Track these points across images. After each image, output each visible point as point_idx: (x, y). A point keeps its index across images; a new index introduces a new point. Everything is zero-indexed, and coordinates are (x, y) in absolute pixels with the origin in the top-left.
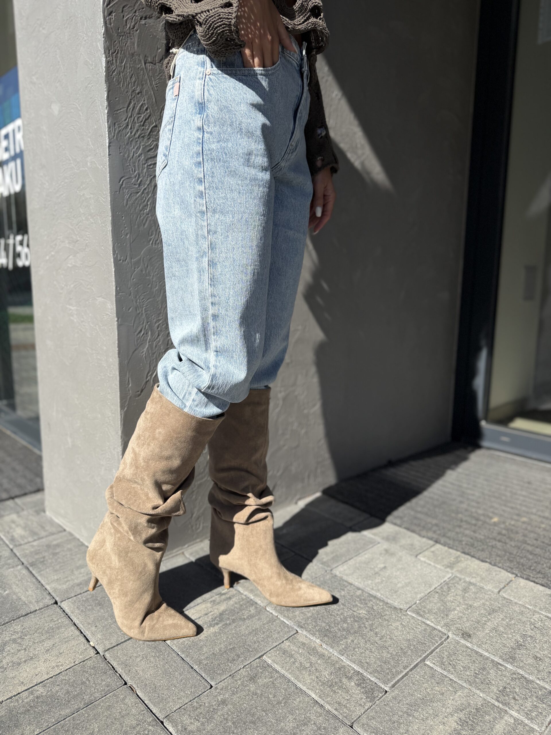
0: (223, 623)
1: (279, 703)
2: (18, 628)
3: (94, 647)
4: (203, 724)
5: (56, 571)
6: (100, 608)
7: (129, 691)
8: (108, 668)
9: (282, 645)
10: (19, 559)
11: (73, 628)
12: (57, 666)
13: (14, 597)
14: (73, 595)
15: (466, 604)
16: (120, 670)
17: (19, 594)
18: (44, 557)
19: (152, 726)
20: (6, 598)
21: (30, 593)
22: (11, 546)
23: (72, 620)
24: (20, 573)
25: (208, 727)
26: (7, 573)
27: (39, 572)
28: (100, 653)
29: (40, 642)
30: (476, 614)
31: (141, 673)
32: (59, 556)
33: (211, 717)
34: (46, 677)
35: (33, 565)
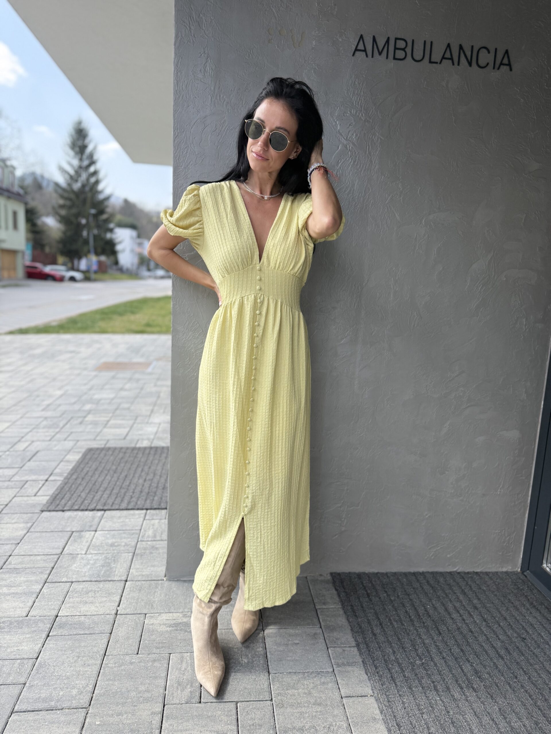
0: (176, 628)
1: (150, 677)
2: (101, 586)
3: (118, 611)
4: (115, 667)
5: (142, 563)
6: (138, 593)
7: (108, 637)
8: (111, 623)
9: (185, 655)
10: (135, 549)
11: (119, 597)
12: (97, 611)
13: (114, 570)
14: (135, 580)
16: (115, 626)
17: (117, 569)
19: (100, 656)
20: (111, 568)
21: (121, 570)
22: (139, 540)
23: (123, 593)
24: (128, 557)
25: (115, 669)
26: (123, 555)
27: (136, 560)
28: (116, 614)
29: (102, 597)
30: (306, 699)
31: (120, 632)
32: (152, 555)
33: (121, 666)
34: (90, 614)
35: (137, 555)
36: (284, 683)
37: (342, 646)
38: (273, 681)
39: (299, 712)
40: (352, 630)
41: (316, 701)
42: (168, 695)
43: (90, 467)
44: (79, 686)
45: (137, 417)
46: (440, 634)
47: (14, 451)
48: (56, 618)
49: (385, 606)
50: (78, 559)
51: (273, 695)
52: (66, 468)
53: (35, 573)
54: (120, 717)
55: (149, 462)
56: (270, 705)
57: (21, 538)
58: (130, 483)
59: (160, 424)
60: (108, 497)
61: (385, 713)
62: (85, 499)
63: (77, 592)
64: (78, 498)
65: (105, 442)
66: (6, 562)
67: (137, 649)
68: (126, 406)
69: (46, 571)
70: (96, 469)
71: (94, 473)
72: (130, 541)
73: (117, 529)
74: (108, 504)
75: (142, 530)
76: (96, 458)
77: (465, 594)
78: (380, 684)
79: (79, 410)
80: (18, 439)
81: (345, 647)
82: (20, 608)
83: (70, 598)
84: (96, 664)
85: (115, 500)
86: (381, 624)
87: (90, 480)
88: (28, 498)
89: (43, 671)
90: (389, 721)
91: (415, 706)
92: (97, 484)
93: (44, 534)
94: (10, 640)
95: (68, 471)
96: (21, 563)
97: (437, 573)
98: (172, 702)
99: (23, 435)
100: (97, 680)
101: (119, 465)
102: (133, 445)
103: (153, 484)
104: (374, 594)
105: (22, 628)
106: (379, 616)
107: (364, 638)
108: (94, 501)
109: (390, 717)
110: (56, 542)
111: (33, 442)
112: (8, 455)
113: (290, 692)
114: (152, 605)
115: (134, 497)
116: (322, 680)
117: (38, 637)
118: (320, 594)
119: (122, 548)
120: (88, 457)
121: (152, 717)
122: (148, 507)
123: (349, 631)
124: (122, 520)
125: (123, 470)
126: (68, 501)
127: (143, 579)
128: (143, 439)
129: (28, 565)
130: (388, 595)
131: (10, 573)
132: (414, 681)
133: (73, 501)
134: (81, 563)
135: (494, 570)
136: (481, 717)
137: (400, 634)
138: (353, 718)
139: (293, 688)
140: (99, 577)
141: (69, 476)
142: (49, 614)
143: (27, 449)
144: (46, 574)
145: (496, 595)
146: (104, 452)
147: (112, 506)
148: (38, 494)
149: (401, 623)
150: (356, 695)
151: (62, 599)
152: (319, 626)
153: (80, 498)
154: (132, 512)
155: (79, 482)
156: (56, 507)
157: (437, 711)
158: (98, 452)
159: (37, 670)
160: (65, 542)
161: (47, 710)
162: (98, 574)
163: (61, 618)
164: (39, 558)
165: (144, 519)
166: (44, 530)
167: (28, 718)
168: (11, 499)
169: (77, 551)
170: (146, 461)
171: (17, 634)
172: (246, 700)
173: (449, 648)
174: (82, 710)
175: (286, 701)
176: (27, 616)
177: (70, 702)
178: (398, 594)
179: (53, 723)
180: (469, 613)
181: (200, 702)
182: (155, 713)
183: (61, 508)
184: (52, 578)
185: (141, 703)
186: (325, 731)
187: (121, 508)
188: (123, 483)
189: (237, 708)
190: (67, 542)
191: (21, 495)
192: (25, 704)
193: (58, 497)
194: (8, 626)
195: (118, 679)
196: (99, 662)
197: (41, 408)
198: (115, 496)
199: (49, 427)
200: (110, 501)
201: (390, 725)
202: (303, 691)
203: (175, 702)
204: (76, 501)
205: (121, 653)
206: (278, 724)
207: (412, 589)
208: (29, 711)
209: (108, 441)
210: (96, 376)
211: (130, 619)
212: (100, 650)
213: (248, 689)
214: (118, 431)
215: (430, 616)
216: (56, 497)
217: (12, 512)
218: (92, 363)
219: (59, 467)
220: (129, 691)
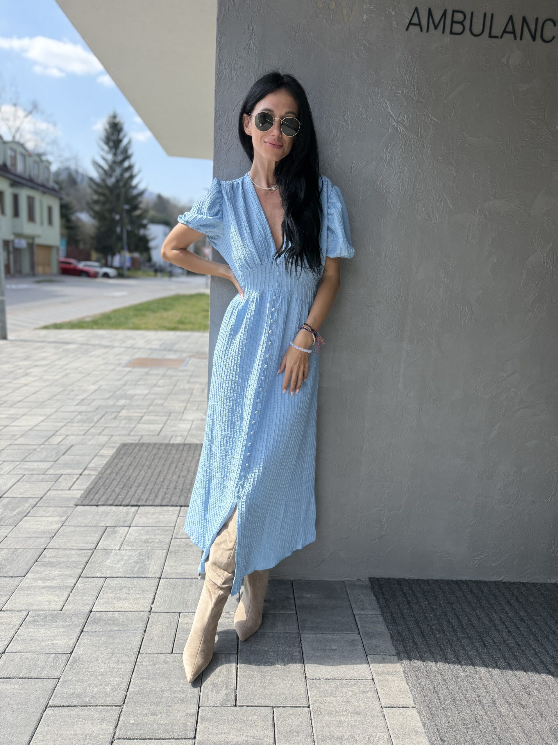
2: (135, 582)
3: (152, 608)
4: (149, 665)
5: (176, 561)
6: (172, 591)
7: (142, 635)
8: (145, 620)
10: (170, 546)
11: (153, 594)
12: (131, 608)
13: (148, 567)
14: (170, 578)
15: (349, 699)
16: (149, 623)
17: (151, 566)
18: (179, 550)
19: (134, 653)
20: (145, 565)
21: (155, 567)
22: (173, 537)
23: (157, 590)
24: (162, 554)
25: (149, 668)
26: (157, 551)
27: (170, 558)
28: (150, 611)
29: (136, 593)
30: (345, 708)
31: (154, 630)
32: (186, 553)
33: (155, 664)
34: (124, 610)
35: (171, 552)
36: (322, 690)
37: (382, 654)
38: (310, 687)
39: (337, 721)
40: (392, 638)
41: (355, 710)
42: (203, 697)
43: (124, 463)
44: (113, 683)
45: (170, 413)
46: (485, 646)
47: (48, 445)
48: (90, 613)
49: (426, 614)
50: (112, 554)
51: (310, 702)
52: (100, 463)
53: (69, 567)
54: (155, 716)
55: (183, 458)
56: (307, 712)
57: (56, 531)
58: (164, 479)
59: (193, 421)
60: (143, 493)
61: (427, 726)
62: (119, 494)
63: (111, 587)
64: (112, 493)
65: (139, 438)
66: (40, 555)
67: (171, 648)
68: (159, 402)
69: (80, 565)
70: (130, 465)
71: (128, 469)
72: (164, 538)
73: (151, 525)
74: (142, 500)
75: (176, 527)
76: (131, 453)
77: (511, 605)
78: (423, 695)
79: (113, 405)
80: (53, 433)
81: (384, 655)
82: (55, 601)
83: (104, 594)
84: (130, 662)
85: (149, 497)
86: (422, 633)
87: (124, 475)
88: (63, 492)
89: (77, 666)
90: (432, 735)
91: (459, 721)
92: (131, 479)
93: (78, 529)
94: (45, 633)
95: (102, 466)
96: (55, 557)
97: (480, 582)
98: (207, 704)
99: (57, 429)
100: (131, 678)
101: (153, 461)
102: (167, 441)
103: (187, 481)
104: (414, 602)
105: (56, 622)
106: (420, 624)
107: (405, 647)
108: (128, 496)
109: (433, 731)
110: (90, 536)
111: (67, 436)
112: (43, 448)
113: (329, 699)
114: (187, 604)
115: (168, 493)
116: (362, 689)
117: (73, 632)
118: (358, 599)
119: (156, 545)
120: (123, 452)
121: (187, 718)
122: (182, 505)
123: (389, 639)
124: (156, 517)
125: (156, 466)
126: (102, 496)
127: (177, 578)
128: (176, 436)
129: (62, 559)
130: (429, 603)
131: (45, 566)
132: (458, 694)
133: (108, 496)
134: (115, 558)
135: (542, 581)
136: (530, 735)
137: (443, 644)
138: (394, 730)
139: (331, 695)
140: (133, 574)
141: (103, 471)
142: (83, 609)
143: (61, 443)
144: (80, 568)
145: (544, 608)
146: (138, 447)
147: (146, 501)
148: (72, 488)
149: (444, 632)
150: (398, 706)
151: (96, 594)
152: (357, 632)
153: (114, 494)
154: (166, 508)
155: (113, 477)
156: (90, 502)
157: (484, 727)
158: (132, 448)
159: (71, 664)
160: (99, 538)
161: (81, 706)
162: (132, 571)
163: (95, 614)
164: (73, 552)
165: (178, 516)
166: (78, 525)
167: (62, 713)
168: (45, 492)
169: (111, 547)
170: (180, 458)
171: (51, 628)
172: (283, 705)
173: (495, 661)
174: (116, 707)
175: (324, 708)
176: (61, 610)
177: (104, 699)
178: (439, 602)
179: (87, 719)
180: (515, 625)
181: (236, 706)
182: (190, 715)
183: (95, 503)
184: (86, 572)
185: (176, 703)
186: (365, 741)
187: (155, 504)
188: (157, 479)
189: (273, 714)
190: (101, 537)
191: (56, 488)
192: (60, 699)
193: (92, 492)
194: (43, 619)
195: (152, 678)
196: (133, 660)
197: (75, 403)
198: (150, 492)
199: (84, 422)
200: (144, 497)
201: (434, 739)
202: (342, 699)
203: (210, 704)
204: (110, 496)
205: (155, 651)
206: (316, 731)
207: (454, 598)
208: (63, 706)
209: (142, 436)
210: (130, 371)
211: (164, 618)
212: (134, 647)
213: (284, 694)
214: (152, 427)
215: (474, 627)
216: (90, 491)
217: (46, 505)
218: (126, 359)
219: (93, 461)
220: (163, 691)
